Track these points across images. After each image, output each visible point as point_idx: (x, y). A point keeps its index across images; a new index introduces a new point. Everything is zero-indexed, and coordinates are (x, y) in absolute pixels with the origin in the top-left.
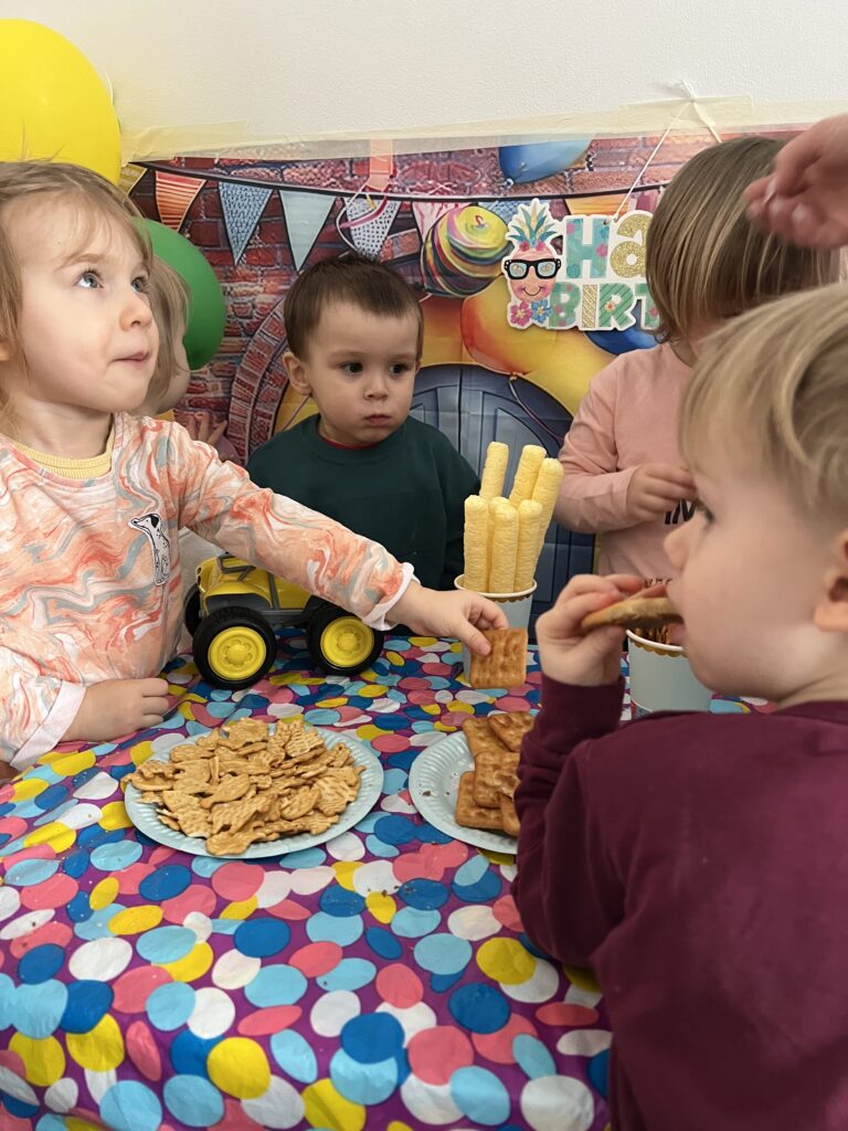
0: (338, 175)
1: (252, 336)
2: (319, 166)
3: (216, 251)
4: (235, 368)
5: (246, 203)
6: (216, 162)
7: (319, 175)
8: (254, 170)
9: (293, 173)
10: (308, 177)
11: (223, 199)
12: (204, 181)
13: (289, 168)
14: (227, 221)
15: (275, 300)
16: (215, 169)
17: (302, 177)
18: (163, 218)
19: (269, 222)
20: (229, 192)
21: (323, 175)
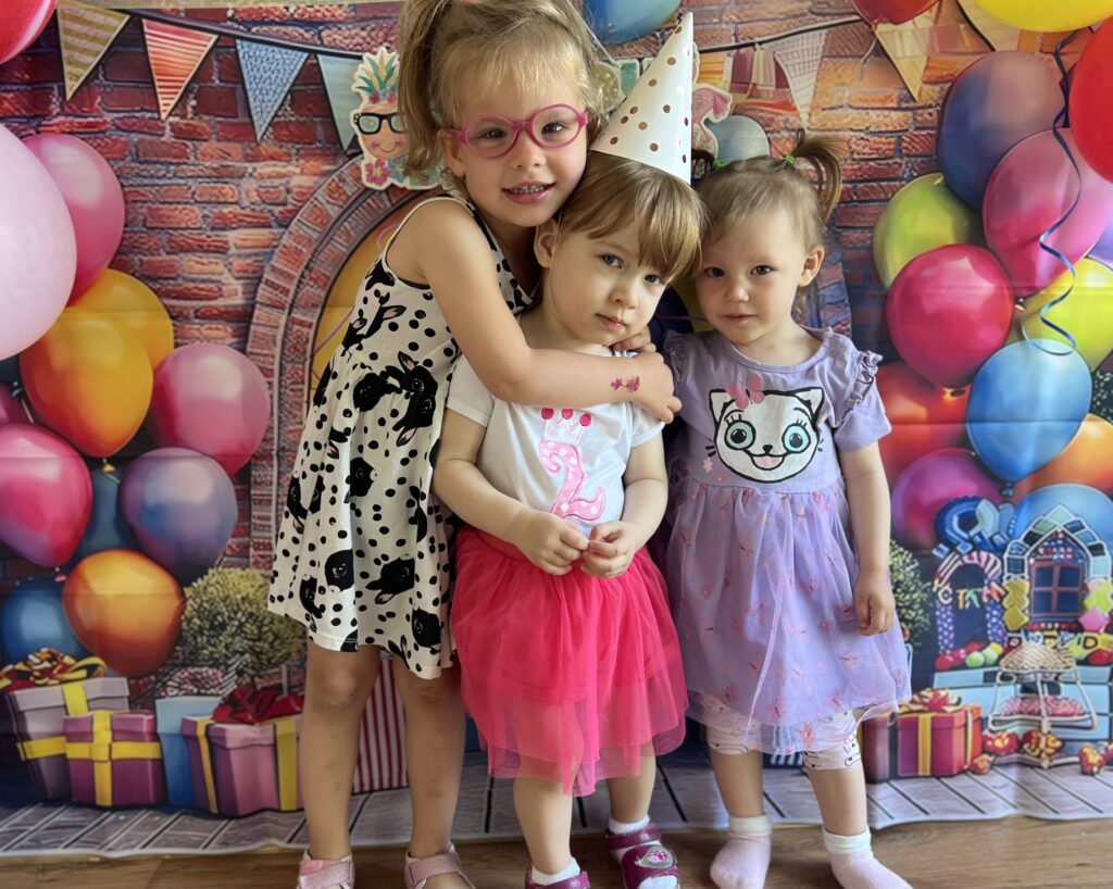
1: (286, 227)
2: (369, 28)
3: (234, 124)
4: (262, 268)
5: (273, 67)
6: (230, 13)
7: (368, 39)
8: (283, 29)
10: (355, 42)
11: (242, 62)
12: (215, 37)
13: (330, 29)
14: (248, 87)
15: (316, 182)
16: (229, 23)
17: (347, 42)
18: (159, 80)
19: (304, 91)
20: (251, 53)
21: (373, 39)
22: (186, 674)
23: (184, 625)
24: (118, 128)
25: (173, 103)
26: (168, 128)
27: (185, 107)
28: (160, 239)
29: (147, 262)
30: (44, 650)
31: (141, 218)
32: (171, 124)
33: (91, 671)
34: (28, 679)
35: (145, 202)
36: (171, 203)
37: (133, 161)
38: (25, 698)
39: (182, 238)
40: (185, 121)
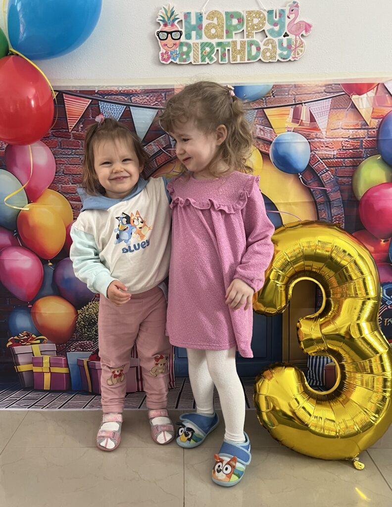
0: (159, 100)
2: (150, 96)
5: (113, 112)
6: (96, 91)
7: (149, 100)
8: (117, 97)
9: (137, 99)
10: (144, 101)
11: (101, 110)
12: (90, 101)
13: (135, 96)
16: (96, 95)
17: (141, 101)
18: (69, 117)
19: (124, 121)
20: (104, 106)
21: (151, 100)
22: (78, 344)
23: (77, 325)
24: (54, 136)
25: (74, 126)
26: (72, 135)
27: (78, 127)
28: (69, 178)
29: (64, 187)
30: (25, 332)
31: (62, 170)
32: (73, 134)
33: (42, 341)
34: (19, 343)
35: (64, 164)
36: (73, 165)
37: (59, 148)
38: (18, 349)
39: (78, 178)
40: (78, 133)
